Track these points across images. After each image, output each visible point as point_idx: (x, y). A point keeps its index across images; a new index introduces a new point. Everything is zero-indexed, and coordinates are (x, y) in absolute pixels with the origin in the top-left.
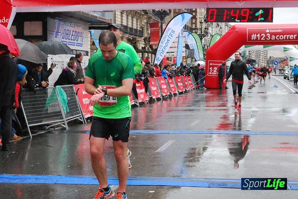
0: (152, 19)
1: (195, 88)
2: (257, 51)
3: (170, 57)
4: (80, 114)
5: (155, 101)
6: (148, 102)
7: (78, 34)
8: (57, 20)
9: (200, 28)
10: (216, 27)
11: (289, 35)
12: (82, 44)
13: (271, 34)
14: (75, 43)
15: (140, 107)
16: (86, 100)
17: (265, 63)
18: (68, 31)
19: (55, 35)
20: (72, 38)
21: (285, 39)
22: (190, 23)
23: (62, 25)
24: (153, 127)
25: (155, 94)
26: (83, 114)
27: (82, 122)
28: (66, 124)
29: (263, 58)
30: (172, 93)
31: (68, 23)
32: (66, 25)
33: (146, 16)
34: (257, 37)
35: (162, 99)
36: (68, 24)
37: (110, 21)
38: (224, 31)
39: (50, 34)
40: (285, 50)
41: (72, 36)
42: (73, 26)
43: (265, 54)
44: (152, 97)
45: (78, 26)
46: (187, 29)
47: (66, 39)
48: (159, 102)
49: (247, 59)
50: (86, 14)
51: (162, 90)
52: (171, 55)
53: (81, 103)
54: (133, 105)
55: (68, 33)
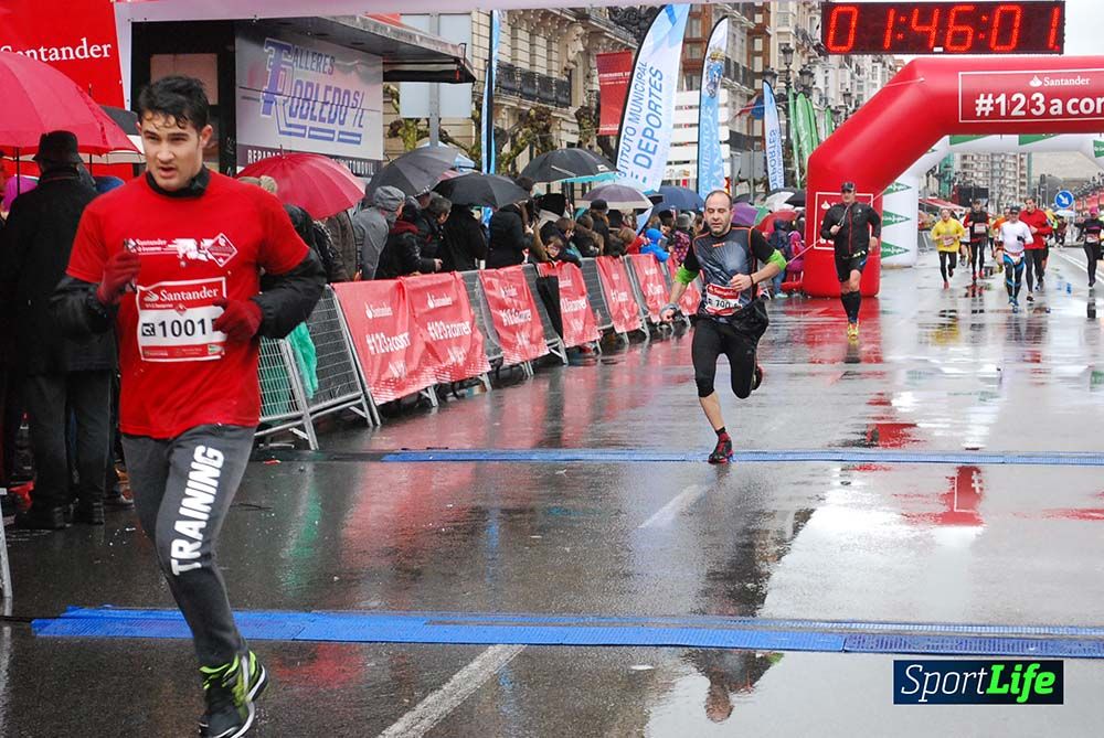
0: (605, 41)
1: (768, 295)
2: (992, 155)
3: (674, 178)
4: (357, 390)
5: (621, 341)
6: (598, 346)
8: (270, 48)
9: (780, 72)
10: (842, 67)
12: (360, 136)
13: (1050, 95)
14: (333, 132)
15: (571, 364)
16: (378, 341)
18: (309, 89)
19: (262, 101)
20: (325, 115)
21: (1099, 111)
22: (745, 52)
23: (288, 67)
24: (625, 438)
25: (623, 316)
26: (368, 390)
27: (365, 419)
28: (310, 428)
29: (1015, 181)
30: (686, 313)
31: (310, 58)
32: (301, 67)
33: (584, 28)
34: (997, 107)
35: (648, 334)
36: (310, 61)
37: (459, 51)
38: (871, 80)
39: (244, 98)
40: (1101, 151)
41: (325, 107)
42: (327, 67)
43: (1022, 168)
44: (613, 328)
45: (347, 70)
46: (733, 75)
48: (640, 345)
49: (956, 184)
50: (376, 26)
51: (648, 301)
52: (676, 171)
53: (361, 352)
54: (544, 356)
55: (308, 96)
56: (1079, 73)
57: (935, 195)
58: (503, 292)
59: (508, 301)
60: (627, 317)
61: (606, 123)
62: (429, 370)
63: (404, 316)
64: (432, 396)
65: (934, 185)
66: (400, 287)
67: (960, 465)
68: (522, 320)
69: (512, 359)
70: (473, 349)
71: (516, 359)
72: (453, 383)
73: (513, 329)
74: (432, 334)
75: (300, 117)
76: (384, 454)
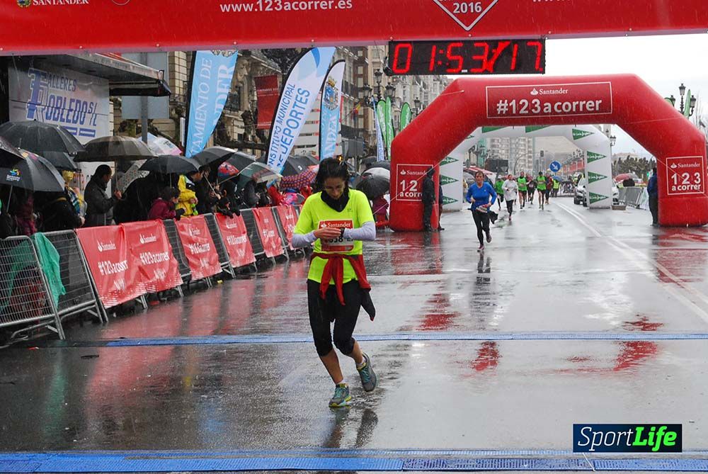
0: (261, 68)
2: (511, 139)
4: (92, 299)
5: (271, 263)
6: (255, 266)
7: (85, 106)
8: (32, 74)
9: (374, 87)
10: (414, 83)
11: (584, 102)
12: (94, 131)
13: (543, 99)
14: (76, 129)
15: (238, 278)
16: (106, 266)
17: (529, 167)
18: (59, 101)
19: (27, 109)
20: (70, 118)
21: (574, 110)
22: (352, 75)
23: (46, 87)
24: (268, 328)
25: (271, 247)
26: (100, 299)
27: (98, 318)
28: (59, 325)
29: (525, 155)
31: (59, 81)
33: (248, 60)
34: (510, 108)
35: (288, 257)
36: (60, 83)
37: (160, 75)
39: (15, 107)
40: (577, 136)
41: (70, 113)
42: (71, 87)
43: (529, 147)
44: (265, 254)
45: (85, 88)
47: (55, 119)
48: (282, 265)
49: (488, 157)
50: (103, 59)
51: (288, 236)
52: (307, 152)
53: (94, 274)
54: (218, 274)
55: (59, 106)
56: (561, 86)
57: (474, 165)
58: (191, 232)
59: (194, 238)
60: (274, 247)
61: (262, 121)
62: (141, 285)
63: (124, 251)
64: (143, 301)
65: (474, 159)
66: (121, 230)
67: (485, 341)
68: (204, 251)
69: (197, 275)
70: (171, 270)
71: (201, 276)
72: (158, 293)
73: (197, 257)
74: (143, 261)
75: (53, 120)
76: (108, 342)
